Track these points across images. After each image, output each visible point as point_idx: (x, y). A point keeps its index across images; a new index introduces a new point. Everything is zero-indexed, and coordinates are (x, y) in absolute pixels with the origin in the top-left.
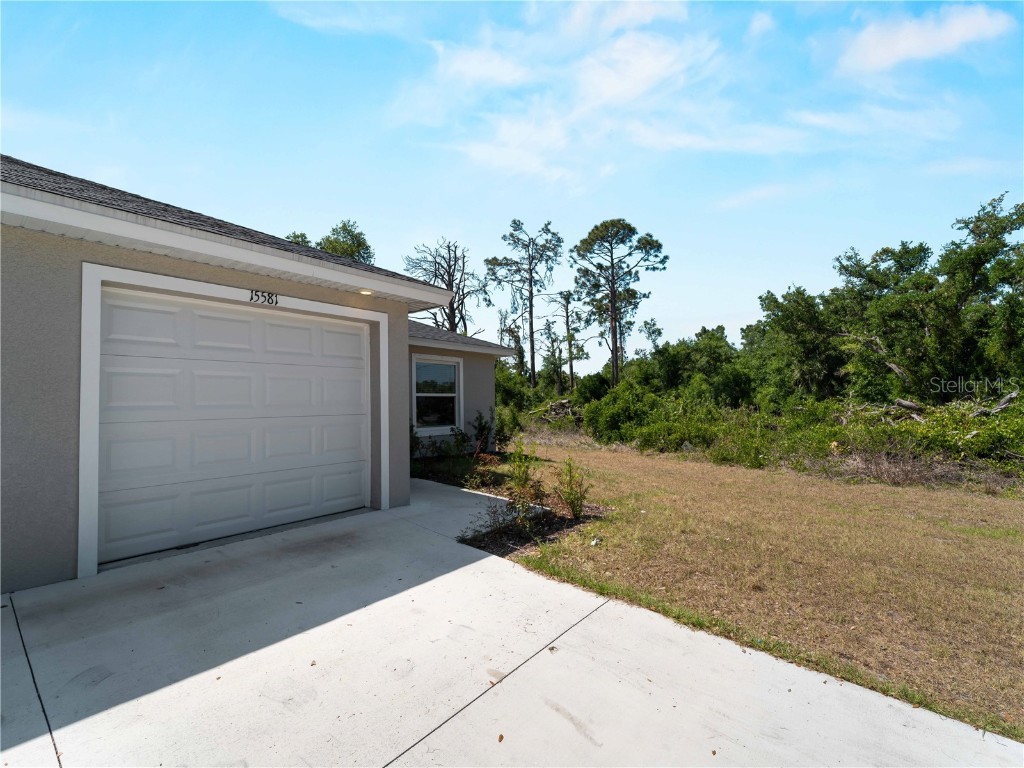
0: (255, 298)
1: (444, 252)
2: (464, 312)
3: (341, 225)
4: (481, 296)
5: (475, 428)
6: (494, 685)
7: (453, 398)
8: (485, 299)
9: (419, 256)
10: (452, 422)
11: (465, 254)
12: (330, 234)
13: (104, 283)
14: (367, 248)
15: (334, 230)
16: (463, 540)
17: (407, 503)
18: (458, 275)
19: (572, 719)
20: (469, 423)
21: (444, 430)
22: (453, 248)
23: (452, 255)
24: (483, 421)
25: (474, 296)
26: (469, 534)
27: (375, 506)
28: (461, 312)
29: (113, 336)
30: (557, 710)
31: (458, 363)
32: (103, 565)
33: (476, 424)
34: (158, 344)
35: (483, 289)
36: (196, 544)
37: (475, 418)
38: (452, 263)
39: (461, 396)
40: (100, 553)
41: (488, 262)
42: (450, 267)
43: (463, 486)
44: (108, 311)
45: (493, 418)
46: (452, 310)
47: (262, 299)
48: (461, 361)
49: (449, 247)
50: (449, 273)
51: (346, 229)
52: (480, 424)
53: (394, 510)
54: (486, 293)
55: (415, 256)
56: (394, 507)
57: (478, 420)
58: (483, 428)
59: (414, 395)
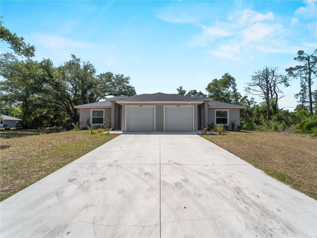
0: (177, 106)
8: (286, 84)
10: (227, 123)
14: (233, 78)
17: (197, 131)
32: (165, 131)
34: (169, 112)
39: (228, 117)
44: (165, 109)
48: (228, 110)
55: (255, 75)
57: (232, 123)
58: (233, 125)
59: (216, 117)
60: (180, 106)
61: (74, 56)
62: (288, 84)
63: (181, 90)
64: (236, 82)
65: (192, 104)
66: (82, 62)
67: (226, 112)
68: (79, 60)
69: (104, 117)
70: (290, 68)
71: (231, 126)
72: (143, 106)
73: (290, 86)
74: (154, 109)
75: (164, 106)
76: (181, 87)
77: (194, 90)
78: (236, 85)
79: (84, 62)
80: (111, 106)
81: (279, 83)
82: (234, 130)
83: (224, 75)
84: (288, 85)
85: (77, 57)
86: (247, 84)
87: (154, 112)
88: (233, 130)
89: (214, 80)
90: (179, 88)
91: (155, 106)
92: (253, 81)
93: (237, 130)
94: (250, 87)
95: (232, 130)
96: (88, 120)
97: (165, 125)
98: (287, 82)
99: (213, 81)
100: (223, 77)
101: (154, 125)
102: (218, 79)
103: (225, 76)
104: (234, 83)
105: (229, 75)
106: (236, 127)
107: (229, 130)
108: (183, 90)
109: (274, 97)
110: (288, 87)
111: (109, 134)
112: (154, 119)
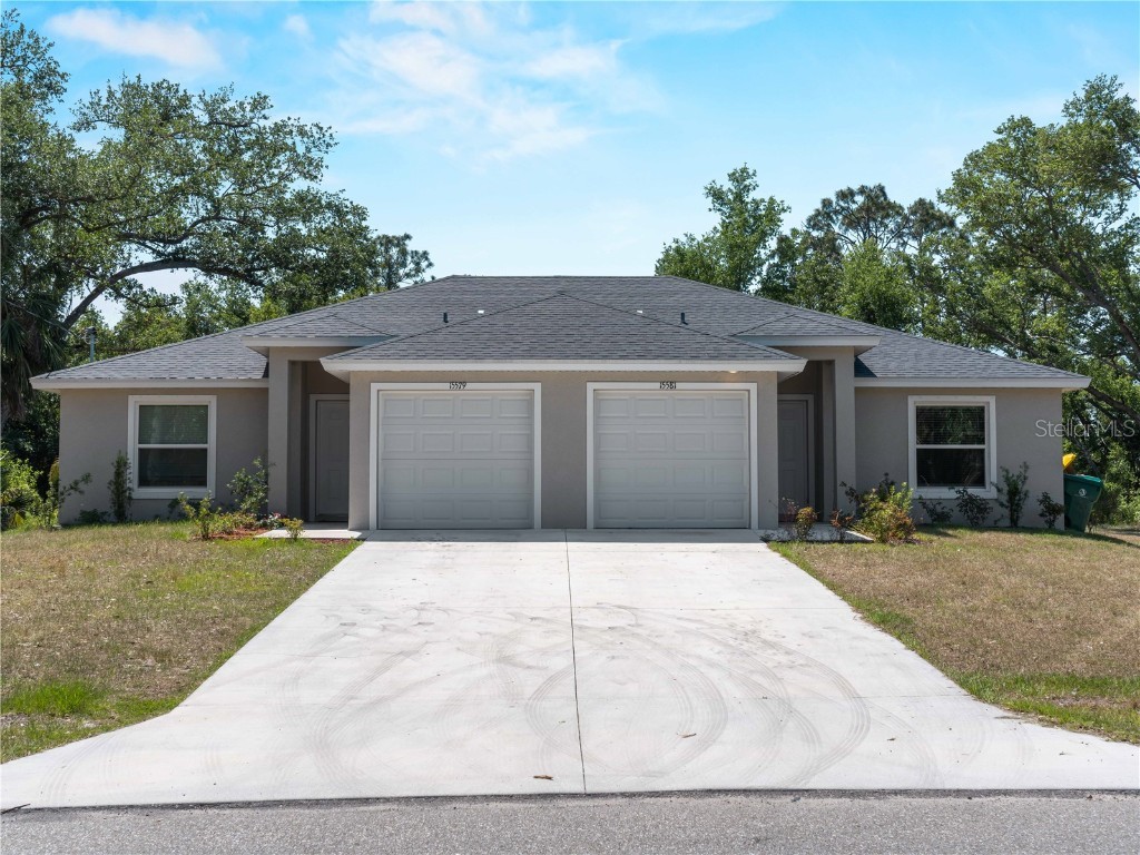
0: (663, 387)
7: (981, 450)
13: (595, 391)
16: (764, 539)
24: (1012, 481)
29: (602, 415)
31: (988, 403)
32: (596, 528)
34: (618, 418)
39: (993, 447)
40: (595, 522)
44: (596, 401)
47: (667, 387)
48: (993, 401)
52: (1009, 485)
57: (1007, 479)
58: (1014, 493)
59: (913, 445)
60: (679, 385)
63: (739, 197)
65: (747, 373)
67: (977, 415)
69: (211, 445)
71: (1004, 499)
72: (470, 386)
74: (530, 403)
75: (591, 386)
76: (741, 177)
77: (862, 190)
82: (1020, 523)
83: (1082, 95)
87: (531, 417)
88: (1014, 526)
90: (727, 185)
91: (537, 387)
93: (1042, 523)
95: (1007, 522)
96: (121, 465)
97: (596, 493)
99: (999, 131)
101: (531, 494)
103: (1088, 99)
105: (1119, 95)
106: (1031, 507)
107: (990, 522)
108: (756, 203)
111: (296, 538)
112: (531, 460)
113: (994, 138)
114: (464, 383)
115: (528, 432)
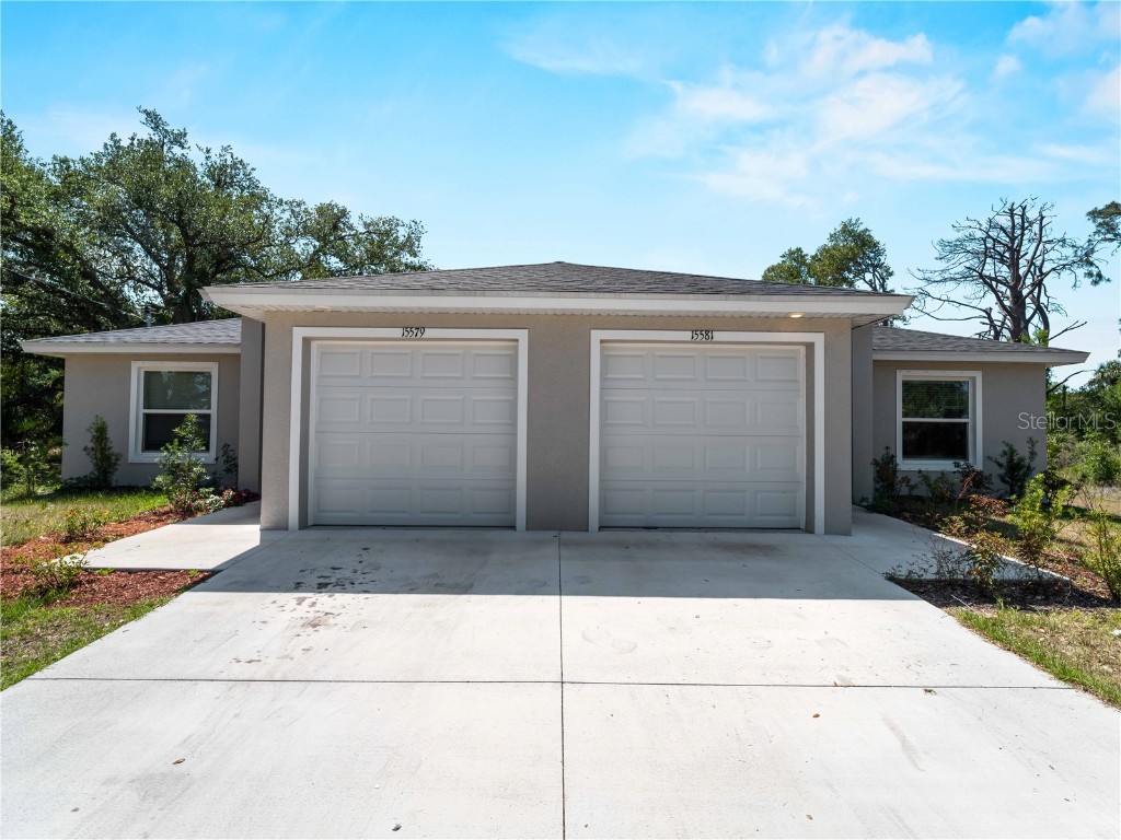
0: (695, 337)
1: (1005, 221)
2: (1043, 299)
3: (839, 229)
4: (1081, 272)
5: (1000, 465)
6: (836, 686)
7: (965, 424)
8: (1090, 274)
9: (960, 235)
10: (964, 456)
11: (1044, 214)
12: (826, 242)
13: (602, 341)
14: (876, 245)
15: (831, 236)
16: (892, 578)
17: (847, 533)
18: (1028, 248)
19: (904, 741)
20: (989, 458)
21: (946, 465)
22: (1018, 211)
23: (1018, 220)
24: (1016, 458)
25: (1065, 273)
26: (903, 573)
27: (809, 529)
28: (1037, 301)
29: (609, 376)
30: (892, 729)
31: (974, 379)
32: (601, 528)
33: (1003, 461)
34: (632, 379)
35: (1086, 259)
36: (656, 528)
37: (1000, 451)
38: (1018, 232)
39: (977, 421)
40: (600, 520)
41: (1094, 214)
42: (1012, 240)
43: (937, 530)
44: (604, 358)
45: (1033, 454)
46: (1019, 301)
47: (700, 337)
48: (978, 375)
49: (1012, 210)
50: (1010, 249)
51: (847, 230)
52: (1011, 460)
53: (828, 537)
54: (1092, 264)
55: (953, 236)
56: (831, 534)
57: (1007, 454)
58: (1015, 466)
59: (900, 419)
60: (718, 336)
61: (156, 116)
62: (1100, 276)
64: (888, 260)
65: (810, 323)
66: (194, 148)
68: (179, 139)
69: (214, 411)
70: (1108, 207)
71: (1004, 474)
72: (429, 333)
73: (1108, 280)
74: (513, 359)
75: (597, 336)
78: (891, 274)
79: (208, 151)
80: (238, 339)
81: (1054, 269)
84: (1098, 278)
85: (174, 126)
86: (920, 275)
87: (515, 378)
89: (791, 253)
91: (522, 336)
92: (942, 265)
94: (931, 289)
96: (102, 432)
98: (1095, 262)
99: (783, 256)
100: (833, 237)
102: (810, 250)
103: (842, 231)
104: (880, 266)
105: (862, 228)
109: (1031, 329)
110: (1098, 287)
113: (780, 260)
114: (421, 329)
115: (511, 398)
